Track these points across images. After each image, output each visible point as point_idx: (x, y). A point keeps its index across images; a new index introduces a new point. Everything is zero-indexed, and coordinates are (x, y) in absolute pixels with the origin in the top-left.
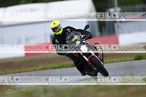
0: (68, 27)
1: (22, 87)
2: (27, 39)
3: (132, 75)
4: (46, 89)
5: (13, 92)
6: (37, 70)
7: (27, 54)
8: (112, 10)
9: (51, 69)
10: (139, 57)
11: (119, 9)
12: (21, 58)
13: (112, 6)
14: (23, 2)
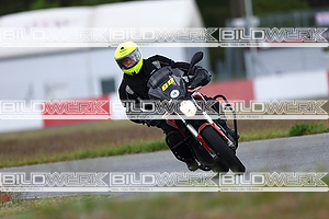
0: (157, 58)
1: (36, 197)
2: (48, 89)
3: (285, 168)
4: (90, 202)
5: (15, 209)
6: (70, 159)
7: (47, 122)
8: (239, 23)
9: (103, 156)
10: (301, 129)
11: (254, 21)
12: (35, 131)
13: (240, 14)
14: (40, 3)
